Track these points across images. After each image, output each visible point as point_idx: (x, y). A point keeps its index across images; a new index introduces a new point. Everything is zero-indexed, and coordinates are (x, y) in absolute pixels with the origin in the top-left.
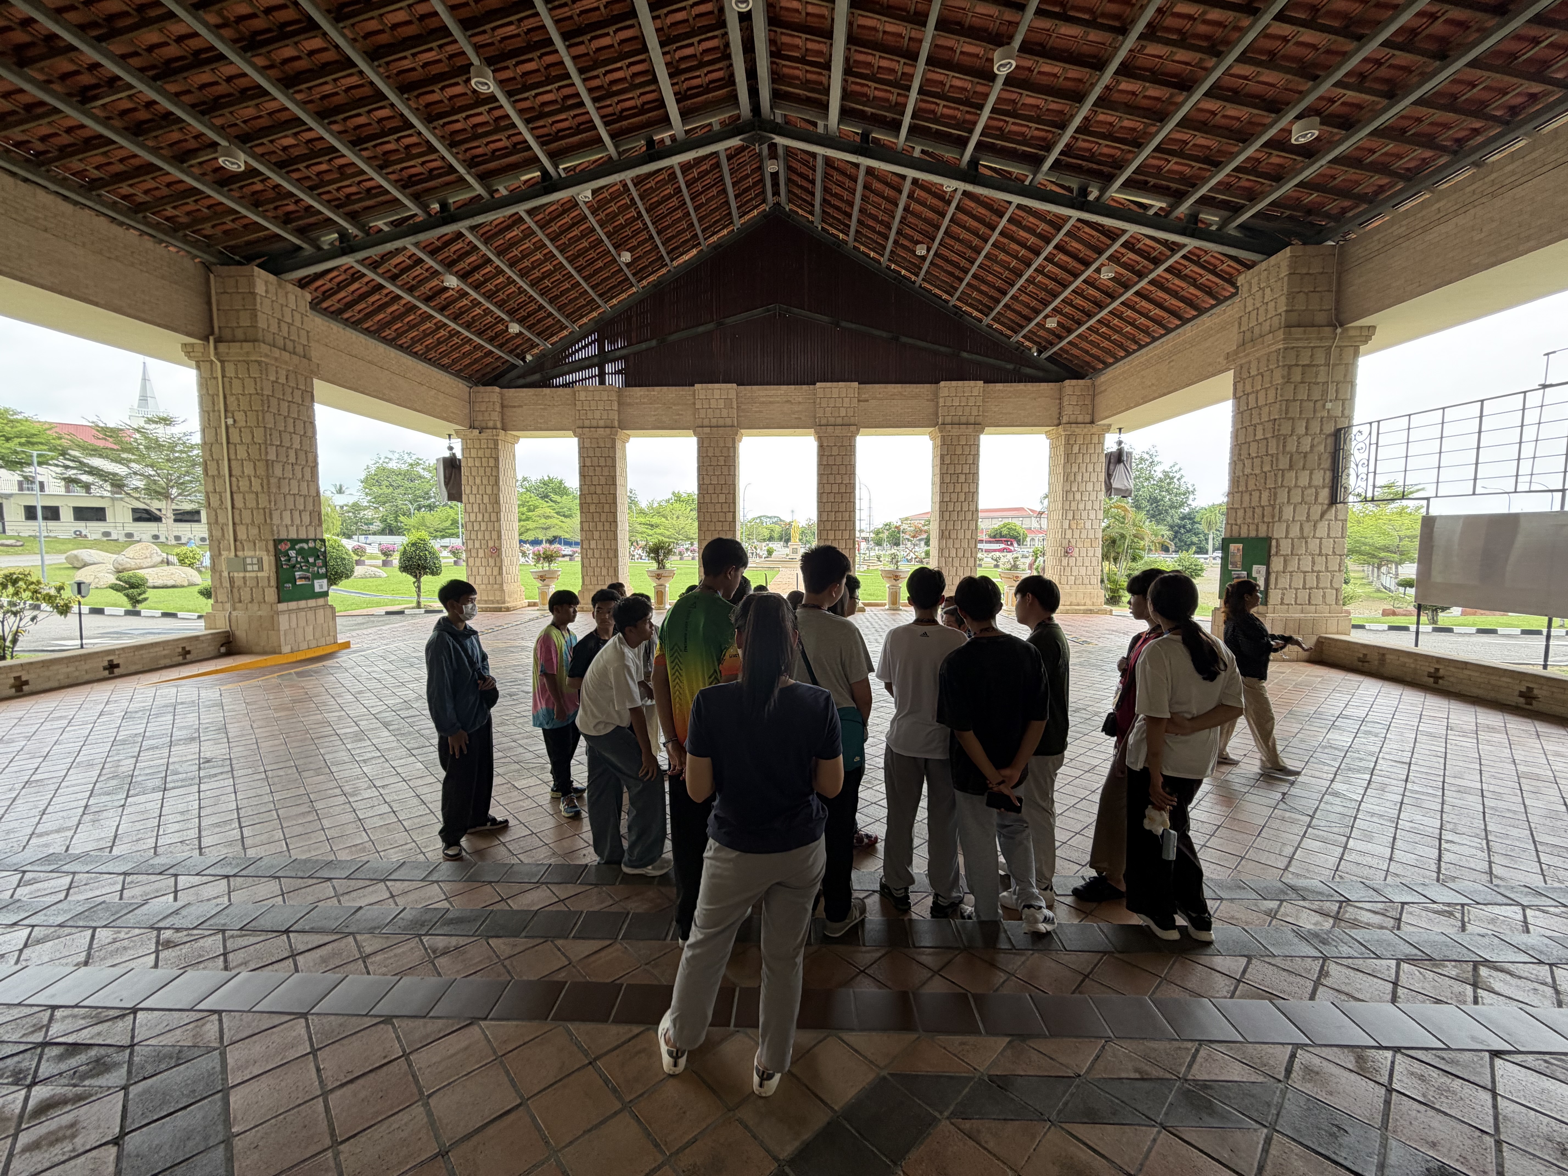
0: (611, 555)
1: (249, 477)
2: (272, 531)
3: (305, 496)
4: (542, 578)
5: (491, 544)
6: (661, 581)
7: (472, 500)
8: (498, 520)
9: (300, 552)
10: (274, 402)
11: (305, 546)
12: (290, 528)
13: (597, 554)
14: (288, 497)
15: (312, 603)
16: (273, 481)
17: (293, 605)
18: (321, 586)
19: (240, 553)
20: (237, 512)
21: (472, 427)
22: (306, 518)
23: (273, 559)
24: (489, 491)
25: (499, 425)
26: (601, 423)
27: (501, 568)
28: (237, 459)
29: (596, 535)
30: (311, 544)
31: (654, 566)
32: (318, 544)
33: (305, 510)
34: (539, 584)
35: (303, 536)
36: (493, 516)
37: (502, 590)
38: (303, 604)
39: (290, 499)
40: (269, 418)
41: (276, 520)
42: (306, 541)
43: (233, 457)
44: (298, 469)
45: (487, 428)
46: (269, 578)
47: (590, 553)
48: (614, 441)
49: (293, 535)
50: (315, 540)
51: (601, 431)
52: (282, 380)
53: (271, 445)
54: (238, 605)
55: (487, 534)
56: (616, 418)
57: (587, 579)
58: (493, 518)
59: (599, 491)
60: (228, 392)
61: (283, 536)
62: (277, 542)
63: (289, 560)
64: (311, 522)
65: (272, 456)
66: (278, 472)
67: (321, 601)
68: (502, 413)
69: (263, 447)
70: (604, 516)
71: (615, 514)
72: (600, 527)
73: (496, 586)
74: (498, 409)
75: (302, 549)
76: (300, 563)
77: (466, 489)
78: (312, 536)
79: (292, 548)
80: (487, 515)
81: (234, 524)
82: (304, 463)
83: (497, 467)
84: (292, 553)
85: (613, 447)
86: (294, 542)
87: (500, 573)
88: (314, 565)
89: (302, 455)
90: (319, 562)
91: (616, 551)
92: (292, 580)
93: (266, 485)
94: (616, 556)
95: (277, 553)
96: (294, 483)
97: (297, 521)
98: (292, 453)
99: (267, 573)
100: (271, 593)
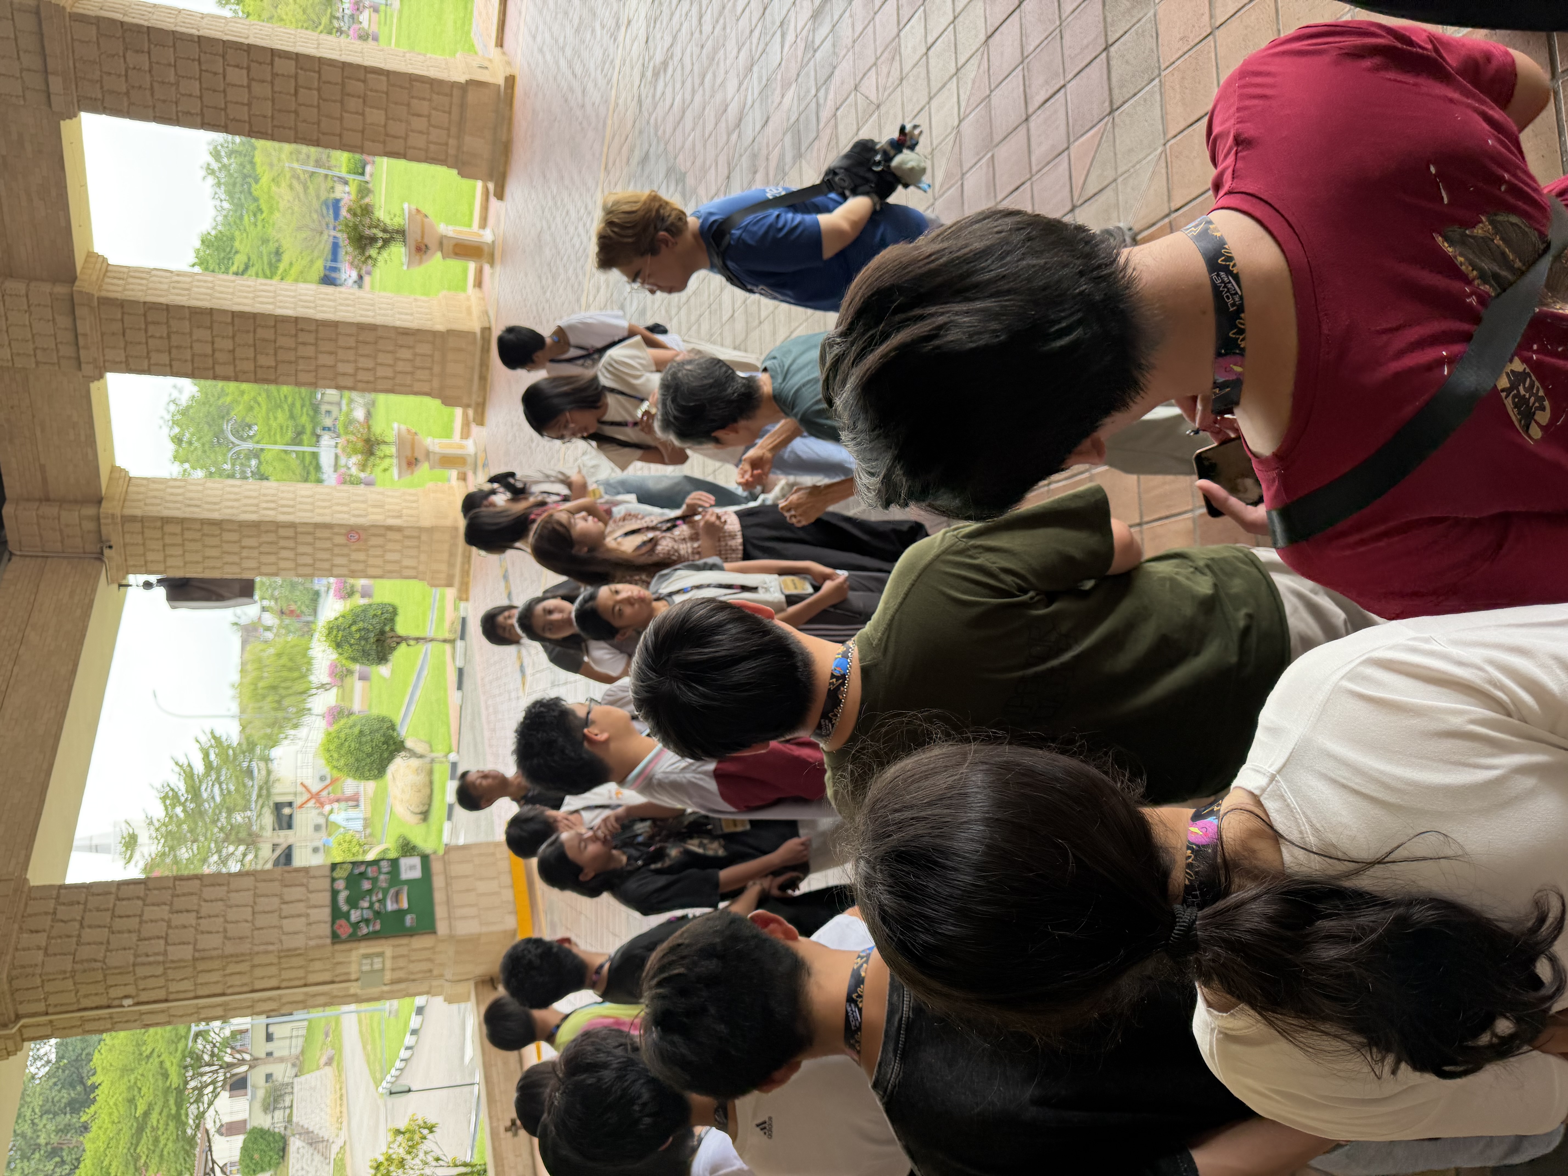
0: (369, 337)
1: (225, 976)
2: (319, 947)
3: (256, 895)
4: (411, 463)
5: (341, 540)
6: (432, 243)
7: (253, 564)
8: (292, 525)
9: (353, 902)
10: (85, 952)
11: (342, 896)
12: (312, 919)
13: (369, 363)
14: (258, 924)
15: (438, 882)
16: (230, 949)
17: (440, 912)
18: (412, 867)
19: (353, 977)
20: (284, 984)
21: (99, 557)
22: (296, 893)
23: (363, 944)
24: (234, 536)
25: (90, 511)
26: (64, 321)
27: (390, 528)
28: (195, 990)
29: (324, 359)
30: (340, 885)
31: (398, 252)
32: (339, 873)
33: (280, 896)
34: (424, 468)
35: (326, 898)
36: (282, 532)
37: (431, 530)
38: (439, 896)
39: (261, 921)
40: (115, 959)
41: (298, 942)
42: (335, 893)
43: (191, 995)
44: (206, 909)
45: (99, 532)
46: (394, 946)
47: (361, 375)
48: (106, 302)
49: (325, 913)
50: (333, 880)
51: (83, 327)
52: (41, 939)
53: (165, 953)
54: (435, 972)
55: (319, 544)
56: (46, 288)
57: (417, 386)
58: (290, 532)
59: (228, 344)
60: (75, 1007)
61: (326, 929)
62: (335, 937)
63: (367, 921)
64: (302, 885)
65: (186, 952)
66: (215, 941)
67: (436, 867)
68: (62, 502)
69: (168, 965)
70: (282, 341)
71: (279, 321)
72: (310, 351)
73: (424, 537)
74: (51, 510)
75: (348, 900)
76: (372, 905)
77: (230, 572)
78: (326, 884)
79: (347, 916)
80: (283, 543)
81: (305, 985)
82: (195, 899)
83: (181, 521)
84: (355, 916)
85: (121, 304)
86: (336, 914)
87: (398, 529)
88: (375, 880)
89: (179, 903)
90: (371, 872)
91: (362, 327)
92: (400, 914)
93: (237, 958)
94: (373, 328)
95: (355, 938)
96: (232, 915)
97: (301, 908)
98: (178, 919)
99: (388, 947)
100: (420, 942)
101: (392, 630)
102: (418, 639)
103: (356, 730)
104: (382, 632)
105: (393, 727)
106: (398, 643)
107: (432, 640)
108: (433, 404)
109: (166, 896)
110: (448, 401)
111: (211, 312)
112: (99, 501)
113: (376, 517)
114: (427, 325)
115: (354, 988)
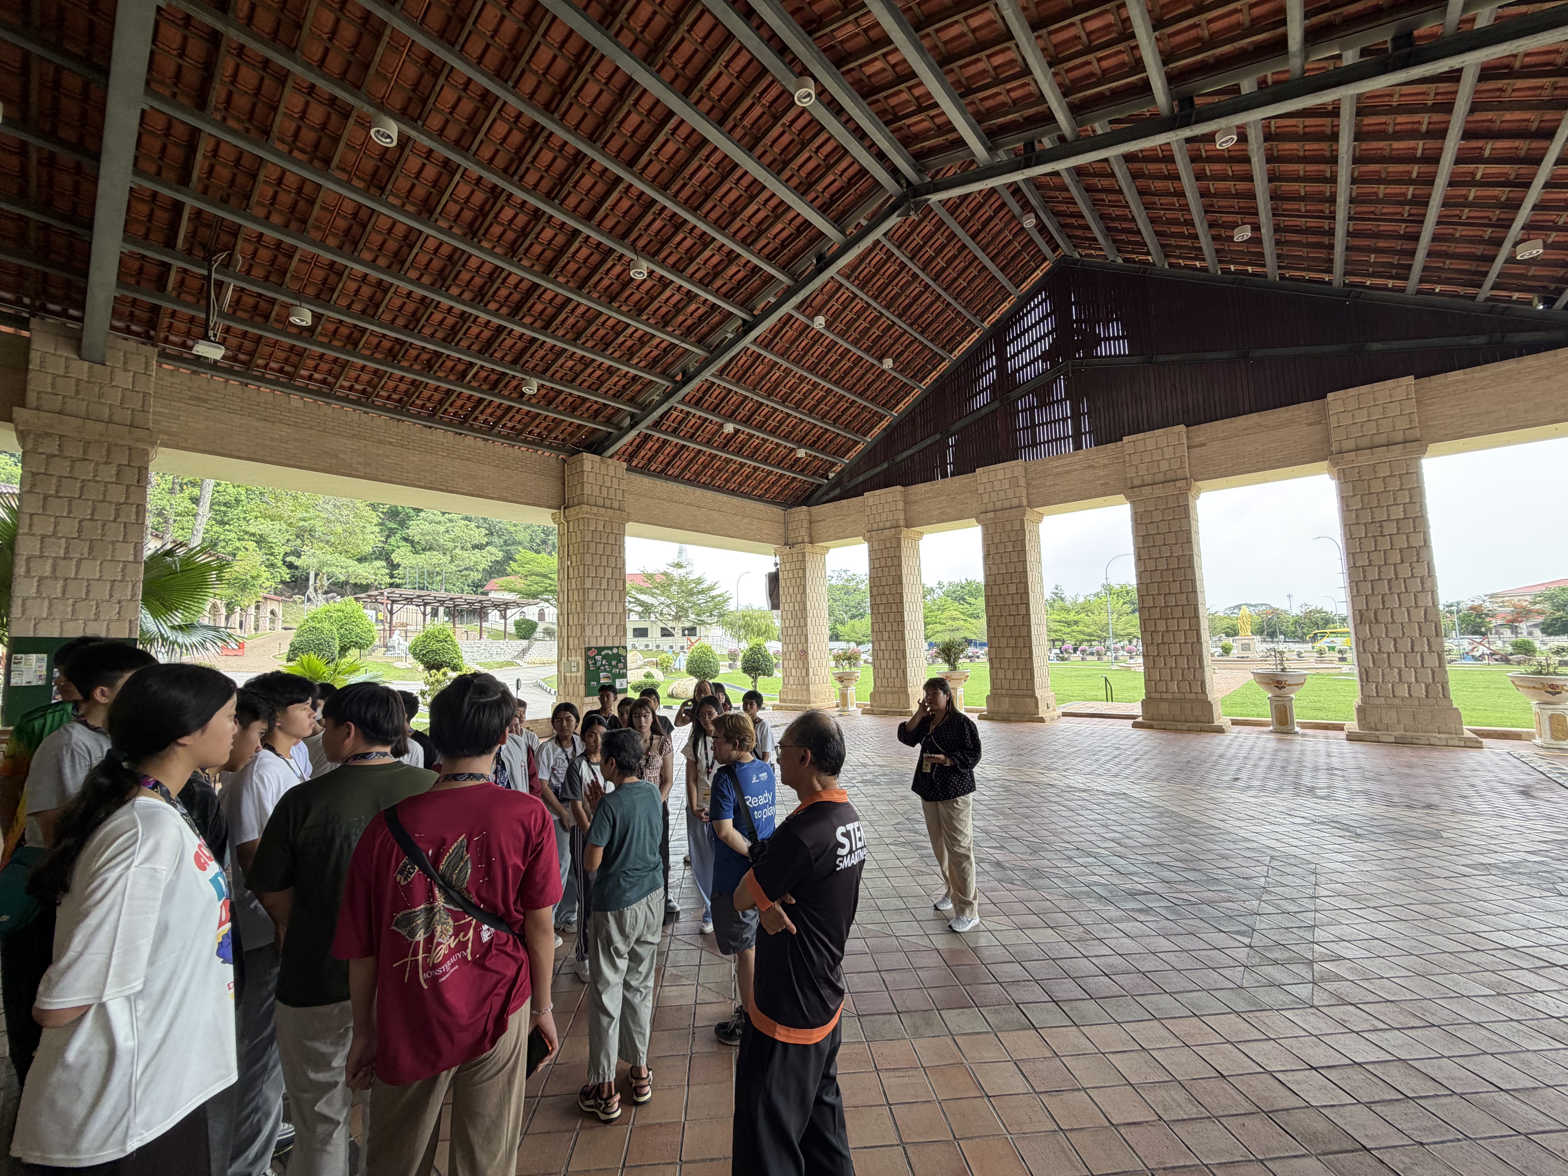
0: (900, 656)
2: (585, 642)
3: (613, 613)
4: (841, 679)
5: (800, 647)
7: (787, 608)
8: (806, 625)
9: (606, 657)
10: (592, 545)
11: (609, 652)
12: (599, 638)
13: (887, 656)
16: (588, 603)
19: (570, 659)
20: (569, 631)
21: (786, 544)
22: (613, 631)
23: (584, 662)
24: (799, 599)
25: (806, 539)
26: (888, 524)
27: (808, 670)
28: (571, 590)
29: (885, 636)
30: (615, 651)
32: (621, 651)
33: (612, 624)
34: (839, 687)
35: (609, 645)
36: (802, 620)
37: (808, 690)
39: (600, 616)
40: (588, 557)
41: (588, 632)
42: (611, 648)
44: (609, 593)
45: (798, 544)
46: (582, 677)
47: (880, 655)
48: (899, 540)
49: (601, 644)
50: (618, 648)
51: (886, 532)
52: (600, 528)
53: (588, 577)
55: (798, 638)
56: (902, 517)
57: (878, 681)
58: (802, 624)
59: (887, 592)
60: (569, 543)
61: (593, 645)
62: (589, 649)
63: (595, 664)
64: (616, 634)
65: (588, 585)
66: (592, 596)
68: (810, 529)
69: (584, 578)
70: (892, 616)
72: (889, 628)
73: (804, 687)
74: (806, 525)
75: (607, 655)
76: (604, 666)
77: (782, 598)
78: (616, 644)
79: (599, 654)
80: (797, 621)
81: (568, 640)
82: (613, 588)
83: (805, 577)
84: (599, 658)
85: (899, 547)
86: (600, 650)
87: (807, 674)
88: (616, 667)
89: (613, 582)
90: (621, 665)
91: (904, 652)
92: (598, 680)
93: (583, 607)
94: (905, 657)
95: (587, 658)
96: (605, 604)
97: (605, 633)
98: (604, 582)
99: (581, 673)
100: (582, 688)
101: (760, 675)
103: (712, 660)
104: (758, 670)
106: (754, 678)
108: (870, 688)
109: (616, 576)
110: (873, 695)
111: (901, 583)
112: (811, 542)
113: (813, 663)
114: (910, 684)
115: (564, 659)
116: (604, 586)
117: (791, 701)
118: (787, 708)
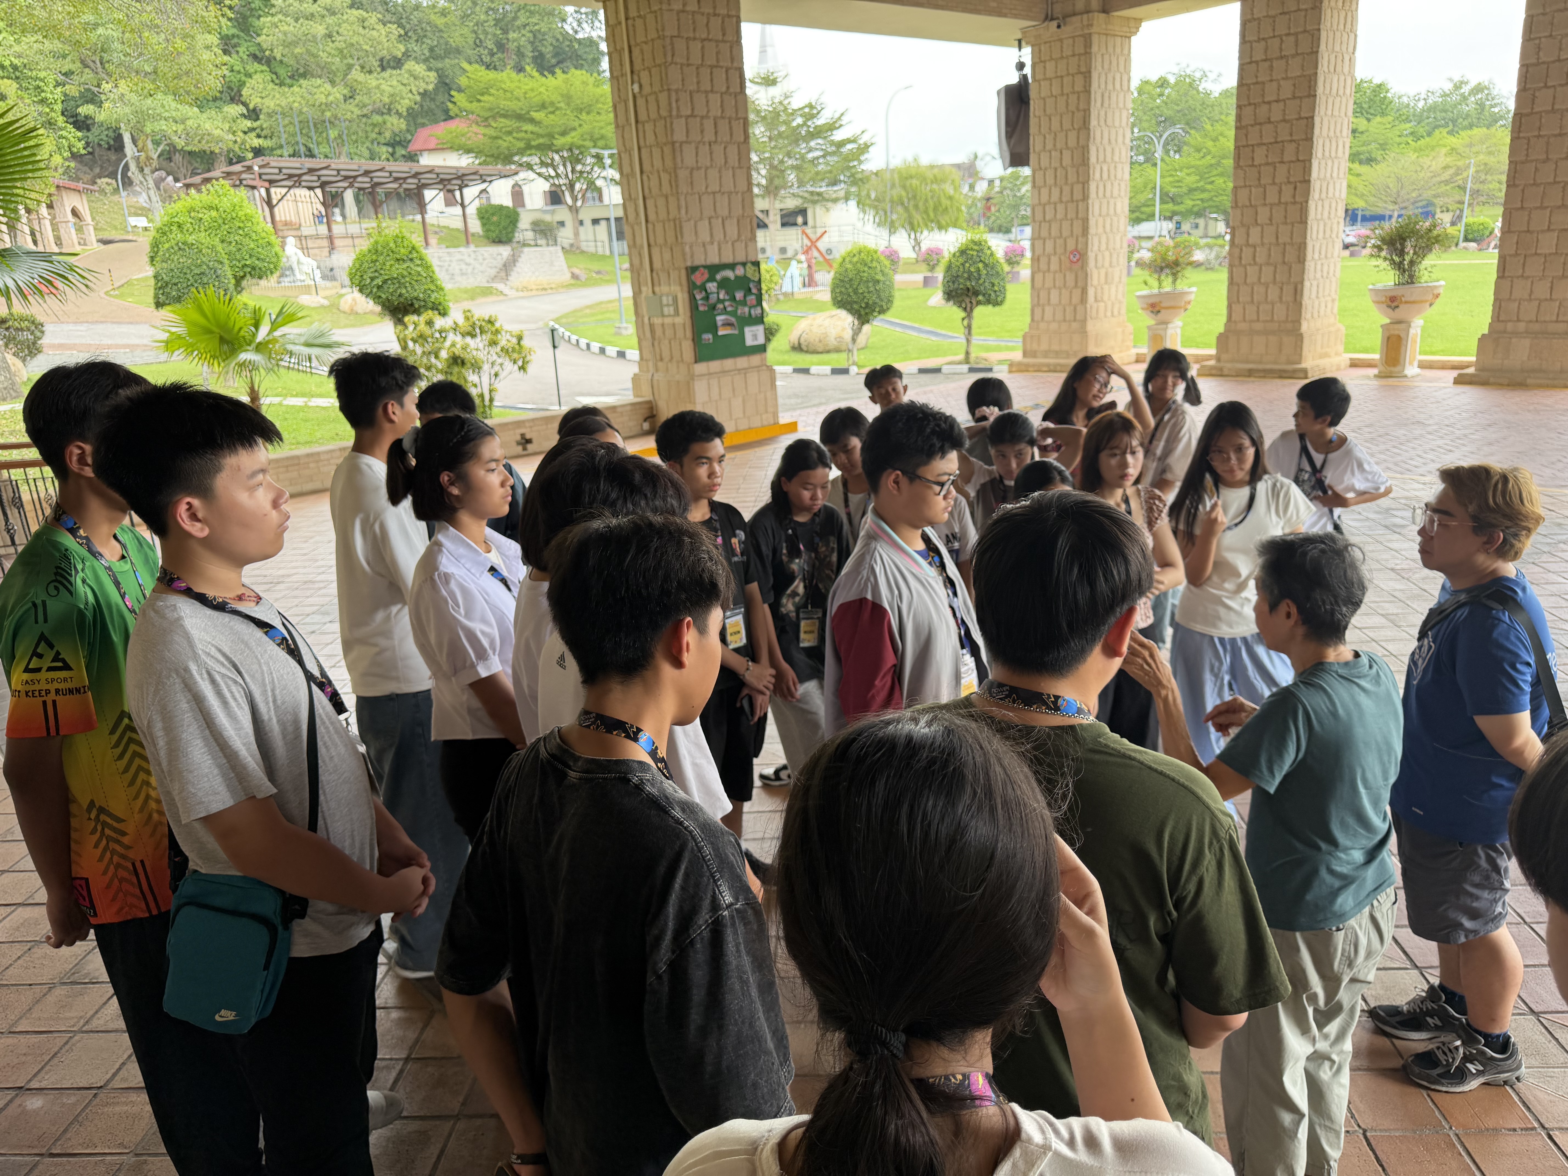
0: (1290, 257)
1: (658, 172)
2: (684, 254)
3: (730, 193)
4: (1154, 307)
5: (1071, 245)
6: (1399, 314)
7: (1045, 162)
8: (1085, 197)
9: (724, 284)
10: (680, 46)
11: (729, 274)
12: (708, 247)
13: (1261, 258)
14: (705, 198)
15: (742, 362)
16: (683, 174)
17: (715, 365)
18: (755, 337)
19: (657, 289)
20: (650, 226)
21: (1049, 18)
22: (732, 230)
23: (686, 296)
24: (1072, 142)
27: (1084, 291)
28: (646, 146)
29: (1263, 214)
30: (740, 271)
31: (1388, 278)
32: (750, 270)
33: (730, 216)
34: (1148, 320)
35: (728, 259)
36: (1078, 188)
37: (1084, 333)
38: (729, 363)
39: (707, 200)
40: (674, 73)
41: (689, 237)
42: (732, 266)
43: (642, 143)
44: (718, 149)
45: (1074, 14)
46: (684, 325)
47: (1247, 253)
49: (714, 259)
50: (744, 264)
53: (679, 116)
54: (660, 364)
55: (1066, 225)
57: (1238, 309)
58: (1078, 195)
59: (1276, 116)
60: (632, 43)
61: (699, 260)
62: (692, 270)
63: (707, 298)
64: (739, 235)
65: (679, 135)
66: (689, 160)
67: (755, 359)
69: (668, 120)
70: (1282, 170)
71: (1305, 164)
72: (1272, 197)
73: (1075, 325)
75: (726, 280)
76: (723, 301)
77: (1036, 142)
78: (741, 258)
79: (712, 279)
80: (1067, 189)
81: (649, 245)
82: (727, 138)
83: (1087, 90)
84: (712, 286)
86: (714, 269)
87: (1083, 300)
88: (744, 303)
89: (723, 125)
90: (751, 299)
91: (1301, 248)
92: (714, 329)
93: (674, 182)
94: (1301, 259)
95: (692, 287)
96: (713, 173)
97: (719, 235)
98: (709, 125)
99: (683, 318)
100: (688, 348)
101: (979, 303)
102: (969, 327)
103: (879, 277)
104: (976, 293)
105: (882, 311)
106: (965, 309)
107: (968, 341)
108: (1219, 325)
109: (730, 112)
110: (1222, 340)
111: (1312, 95)
112: (1105, 11)
113: (1096, 277)
114: (1306, 314)
115: (646, 290)
116: (709, 136)
117: (1046, 354)
118: (1038, 369)
